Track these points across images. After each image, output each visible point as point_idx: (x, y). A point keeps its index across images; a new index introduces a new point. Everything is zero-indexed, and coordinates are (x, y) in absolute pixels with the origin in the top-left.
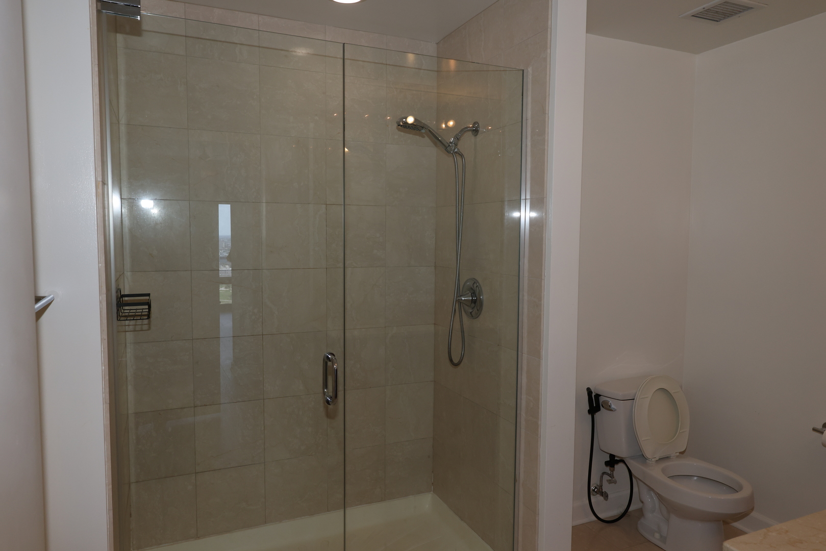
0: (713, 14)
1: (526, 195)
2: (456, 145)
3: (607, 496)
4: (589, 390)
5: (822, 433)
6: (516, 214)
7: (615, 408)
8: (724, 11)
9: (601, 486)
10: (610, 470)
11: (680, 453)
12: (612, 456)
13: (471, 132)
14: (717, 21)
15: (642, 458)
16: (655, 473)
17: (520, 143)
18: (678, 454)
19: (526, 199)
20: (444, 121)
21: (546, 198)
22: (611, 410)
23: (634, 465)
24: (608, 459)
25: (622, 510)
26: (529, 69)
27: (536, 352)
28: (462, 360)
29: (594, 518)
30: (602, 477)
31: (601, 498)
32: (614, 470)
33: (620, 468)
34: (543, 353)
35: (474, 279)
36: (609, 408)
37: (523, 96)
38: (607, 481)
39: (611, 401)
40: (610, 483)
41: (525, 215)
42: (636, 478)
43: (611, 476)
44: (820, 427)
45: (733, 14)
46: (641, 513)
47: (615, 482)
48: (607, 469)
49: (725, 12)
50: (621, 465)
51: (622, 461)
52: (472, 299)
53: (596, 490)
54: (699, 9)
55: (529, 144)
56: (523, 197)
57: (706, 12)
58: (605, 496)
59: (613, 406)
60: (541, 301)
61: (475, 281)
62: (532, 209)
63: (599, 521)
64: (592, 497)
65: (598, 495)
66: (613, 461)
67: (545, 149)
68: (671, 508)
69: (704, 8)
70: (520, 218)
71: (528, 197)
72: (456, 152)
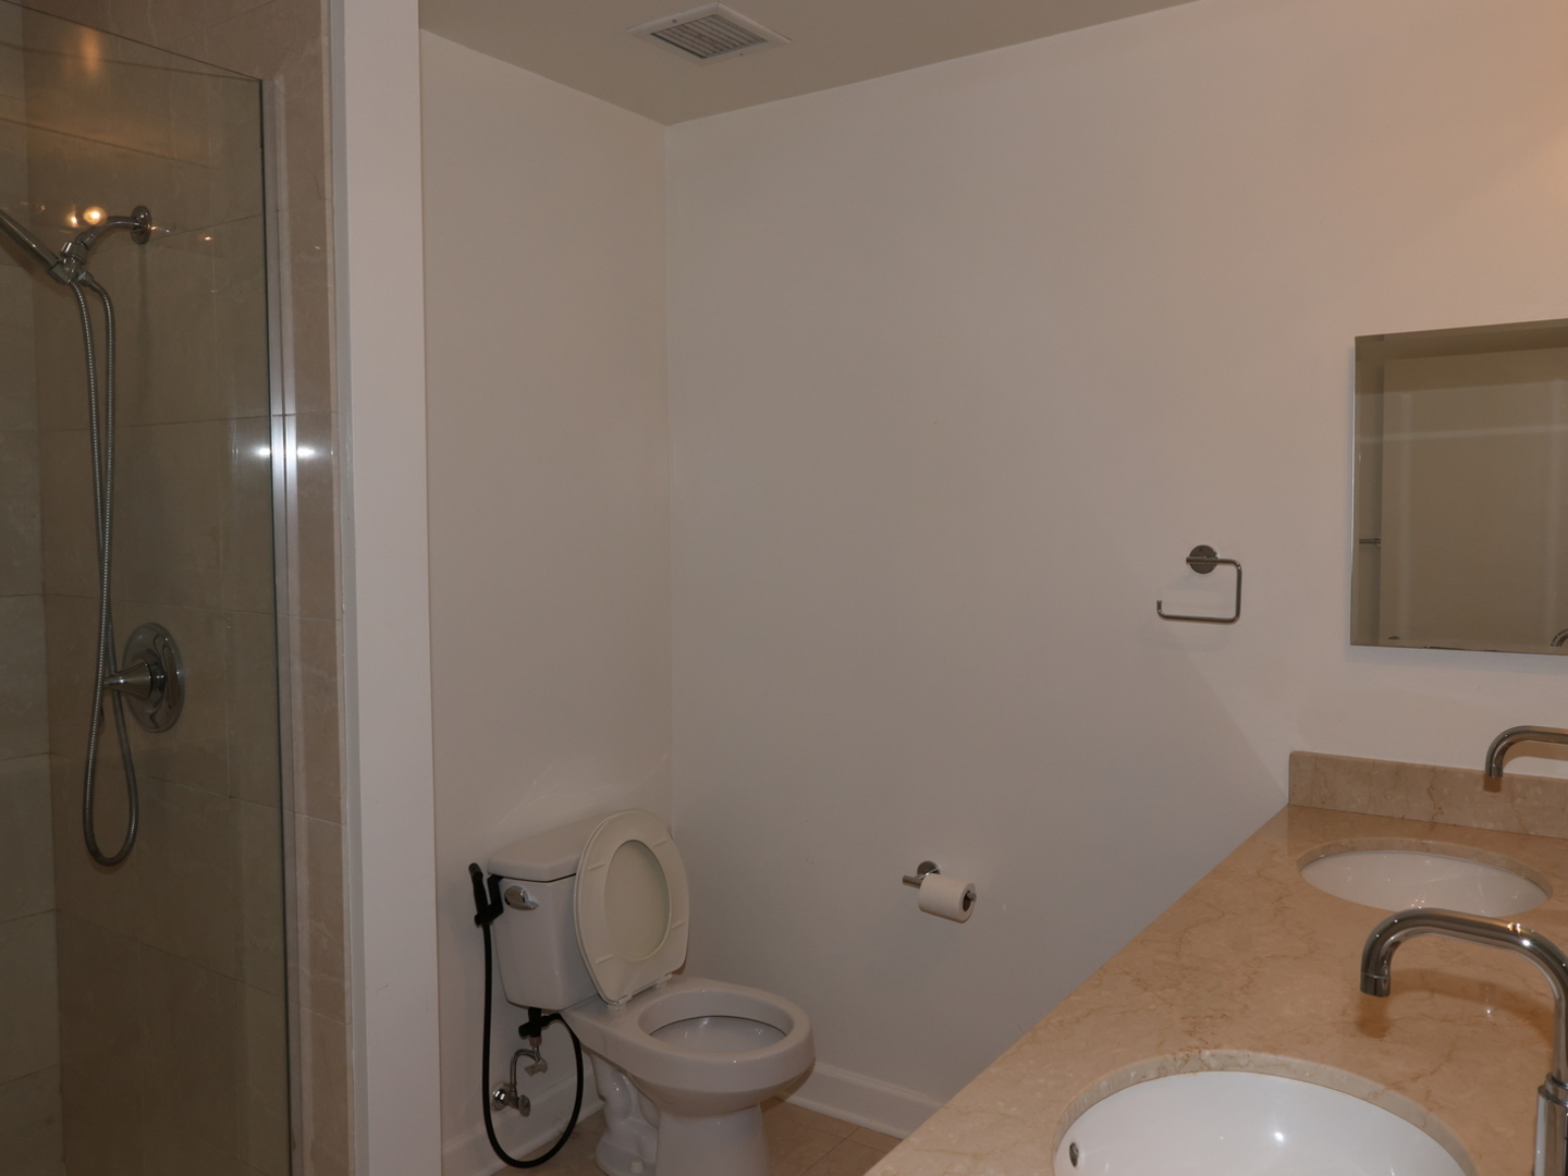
0: (692, 38)
1: (285, 405)
2: (82, 263)
3: (528, 1106)
4: (475, 872)
5: (917, 884)
6: (263, 452)
7: (536, 901)
8: (712, 37)
9: (513, 1085)
10: (532, 1044)
11: (674, 973)
12: (534, 1012)
13: (127, 234)
14: (701, 57)
15: (597, 1001)
16: (626, 1031)
17: (262, 269)
18: (670, 976)
19: (284, 415)
20: (74, 206)
21: (336, 412)
22: (528, 908)
23: (583, 1023)
24: (526, 1020)
25: (562, 1125)
26: (276, 82)
27: (329, 805)
28: (132, 846)
29: (500, 1164)
30: (514, 1063)
31: (515, 1113)
32: (540, 1042)
33: (553, 1034)
34: (347, 807)
35: (157, 625)
36: (522, 904)
37: (262, 146)
38: (527, 1069)
39: (524, 886)
40: (532, 1073)
41: (286, 453)
42: (590, 1052)
43: (535, 1055)
44: (913, 873)
45: (730, 46)
46: (601, 1118)
47: (544, 1069)
48: (526, 1044)
49: (716, 39)
50: (555, 1026)
51: (556, 1016)
52: (153, 681)
53: (502, 1097)
54: (663, 21)
55: (286, 273)
56: (276, 410)
57: (679, 32)
58: (523, 1105)
59: (531, 898)
60: (335, 675)
61: (160, 632)
62: (302, 439)
63: (512, 1168)
64: (495, 1118)
65: (508, 1108)
66: (536, 1022)
67: (326, 289)
68: (661, 1102)
69: (674, 21)
70: (270, 461)
71: (291, 409)
72: (83, 283)
